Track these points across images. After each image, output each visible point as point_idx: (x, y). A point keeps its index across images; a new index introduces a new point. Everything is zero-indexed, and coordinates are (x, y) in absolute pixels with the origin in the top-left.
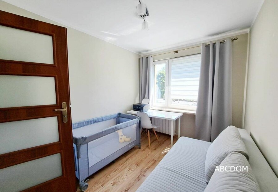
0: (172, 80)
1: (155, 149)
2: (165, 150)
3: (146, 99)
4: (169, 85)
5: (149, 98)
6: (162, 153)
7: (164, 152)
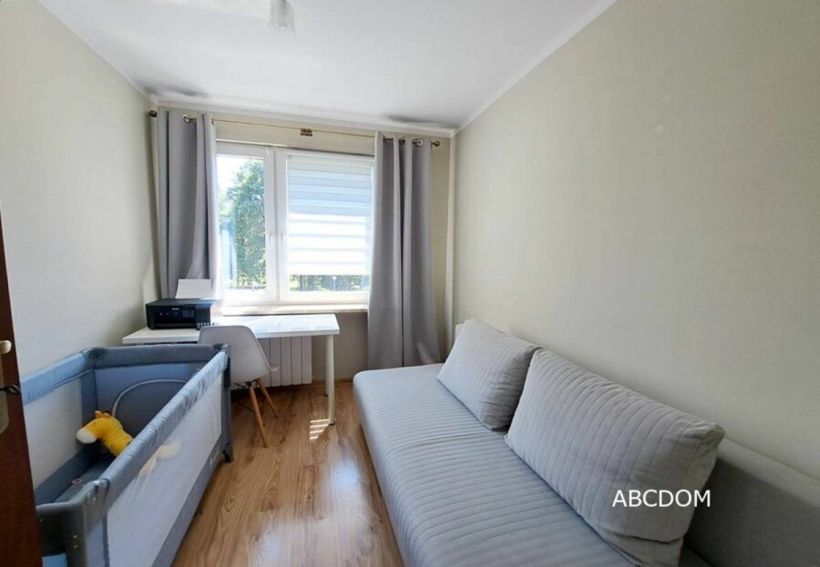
0: (291, 216)
1: (284, 440)
2: (313, 429)
3: (196, 278)
4: (278, 232)
5: (211, 276)
6: (311, 438)
7: (314, 435)
